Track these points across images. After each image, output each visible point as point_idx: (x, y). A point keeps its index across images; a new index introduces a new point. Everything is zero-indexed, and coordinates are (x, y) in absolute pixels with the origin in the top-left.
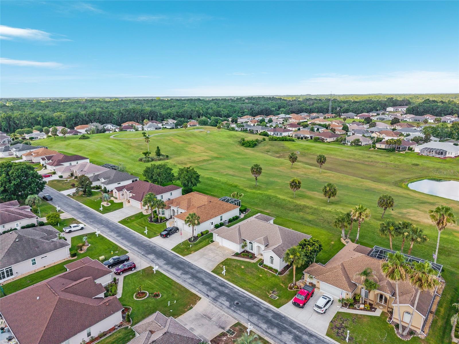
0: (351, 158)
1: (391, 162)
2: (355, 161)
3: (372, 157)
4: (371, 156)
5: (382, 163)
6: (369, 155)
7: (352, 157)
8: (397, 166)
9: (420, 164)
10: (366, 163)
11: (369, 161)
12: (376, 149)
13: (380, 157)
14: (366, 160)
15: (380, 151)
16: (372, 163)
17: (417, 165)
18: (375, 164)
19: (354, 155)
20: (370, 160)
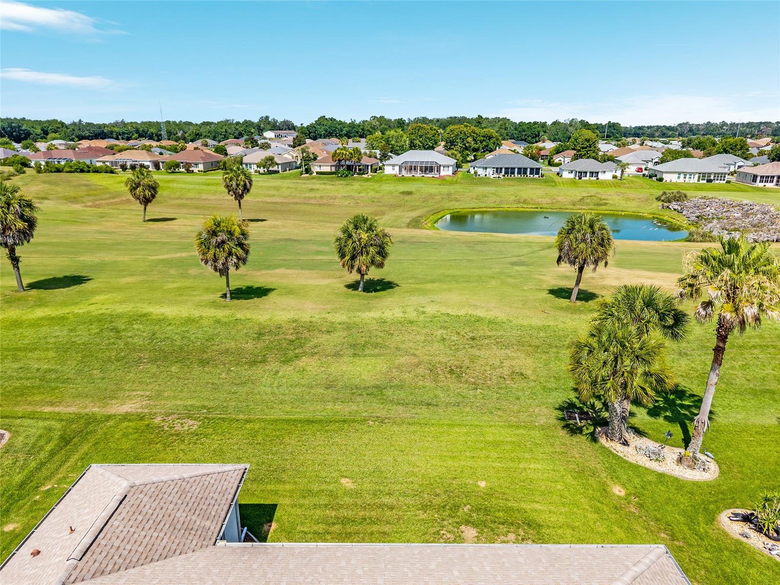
0: (274, 196)
1: (361, 195)
2: (286, 201)
3: (318, 190)
4: (315, 187)
5: (344, 197)
6: (310, 186)
7: (275, 193)
8: (375, 200)
9: (413, 190)
10: (312, 202)
11: (315, 198)
12: (315, 174)
13: (333, 187)
14: (307, 195)
15: (325, 178)
16: (325, 201)
17: (409, 193)
18: (331, 201)
19: (277, 188)
20: (318, 194)
